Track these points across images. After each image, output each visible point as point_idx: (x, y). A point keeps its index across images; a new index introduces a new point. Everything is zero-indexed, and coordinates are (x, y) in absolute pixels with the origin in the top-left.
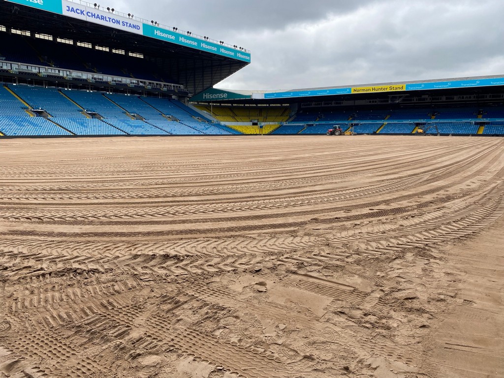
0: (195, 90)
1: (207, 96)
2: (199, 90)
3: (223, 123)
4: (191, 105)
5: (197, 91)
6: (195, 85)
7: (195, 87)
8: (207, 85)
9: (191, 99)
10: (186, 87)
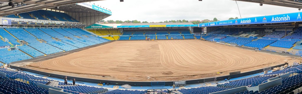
0: (87, 24)
1: (93, 27)
2: (89, 24)
3: (100, 36)
4: (85, 30)
5: (88, 25)
6: (87, 22)
8: (93, 22)
9: (85, 28)
10: (83, 23)
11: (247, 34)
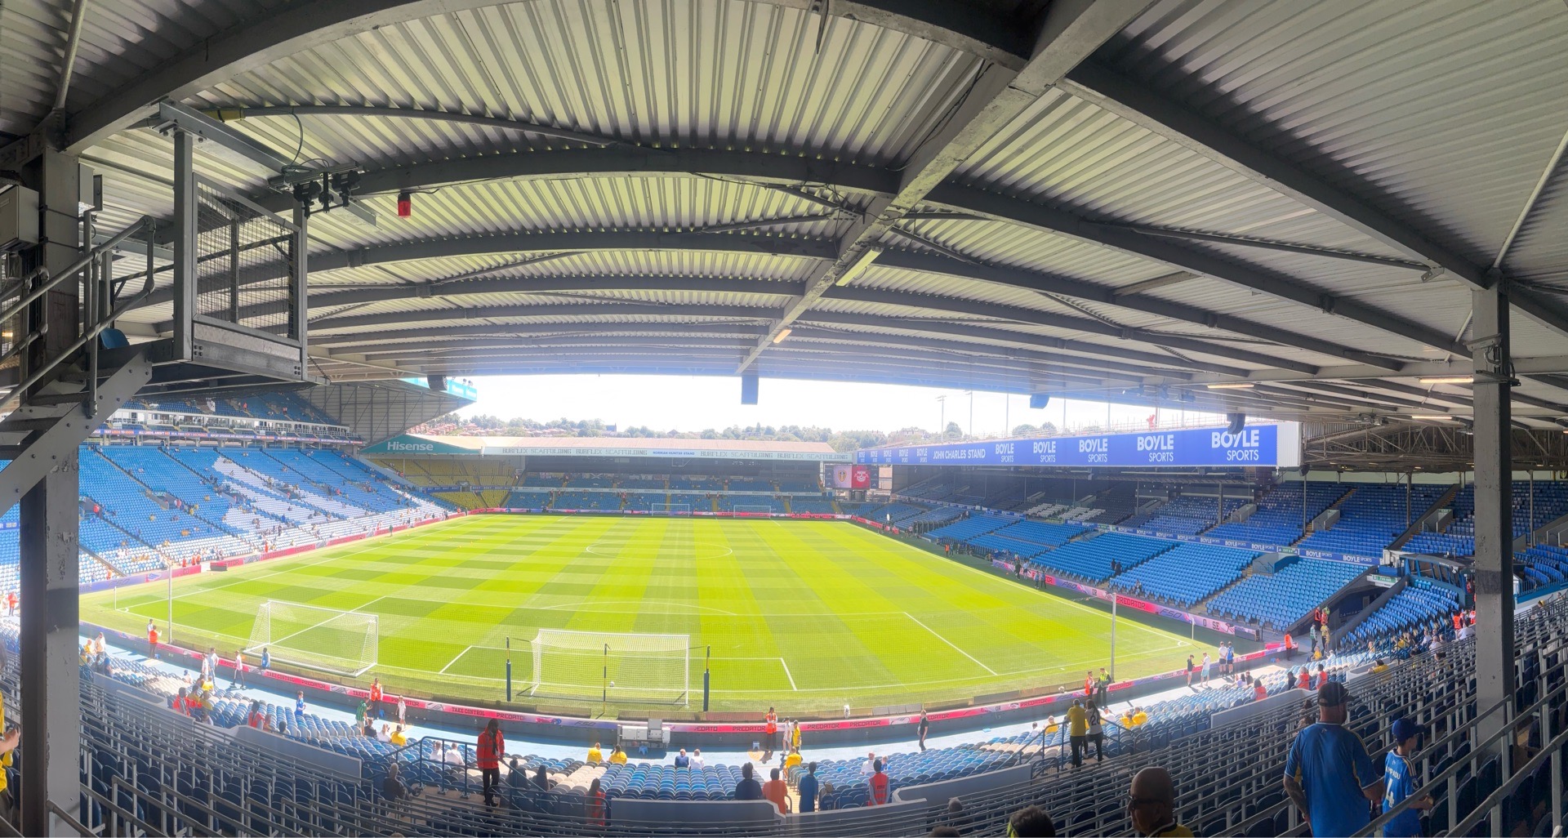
1: (396, 446)
2: (379, 434)
5: (375, 438)
7: (372, 431)
8: (395, 429)
11: (1058, 507)
